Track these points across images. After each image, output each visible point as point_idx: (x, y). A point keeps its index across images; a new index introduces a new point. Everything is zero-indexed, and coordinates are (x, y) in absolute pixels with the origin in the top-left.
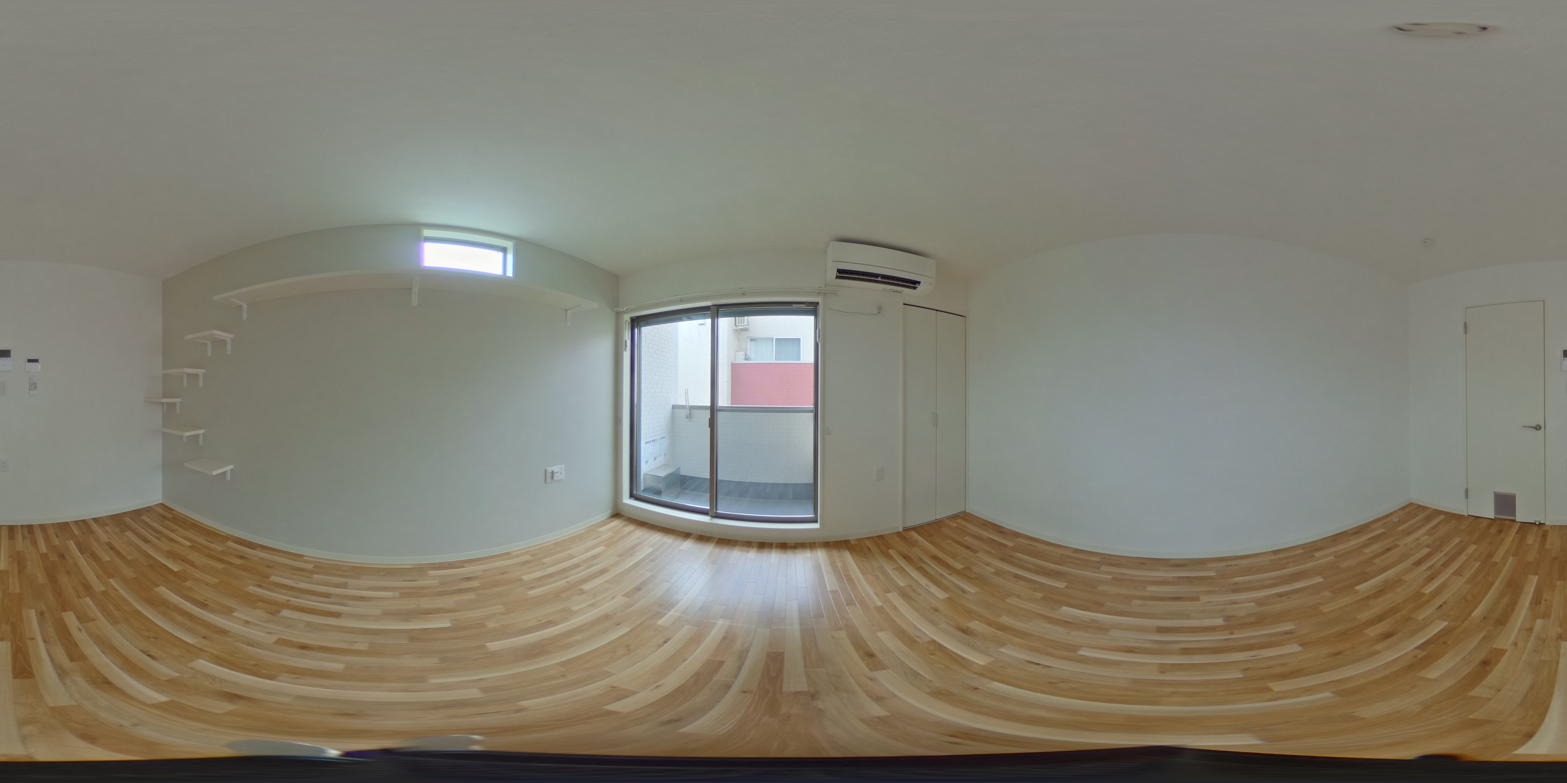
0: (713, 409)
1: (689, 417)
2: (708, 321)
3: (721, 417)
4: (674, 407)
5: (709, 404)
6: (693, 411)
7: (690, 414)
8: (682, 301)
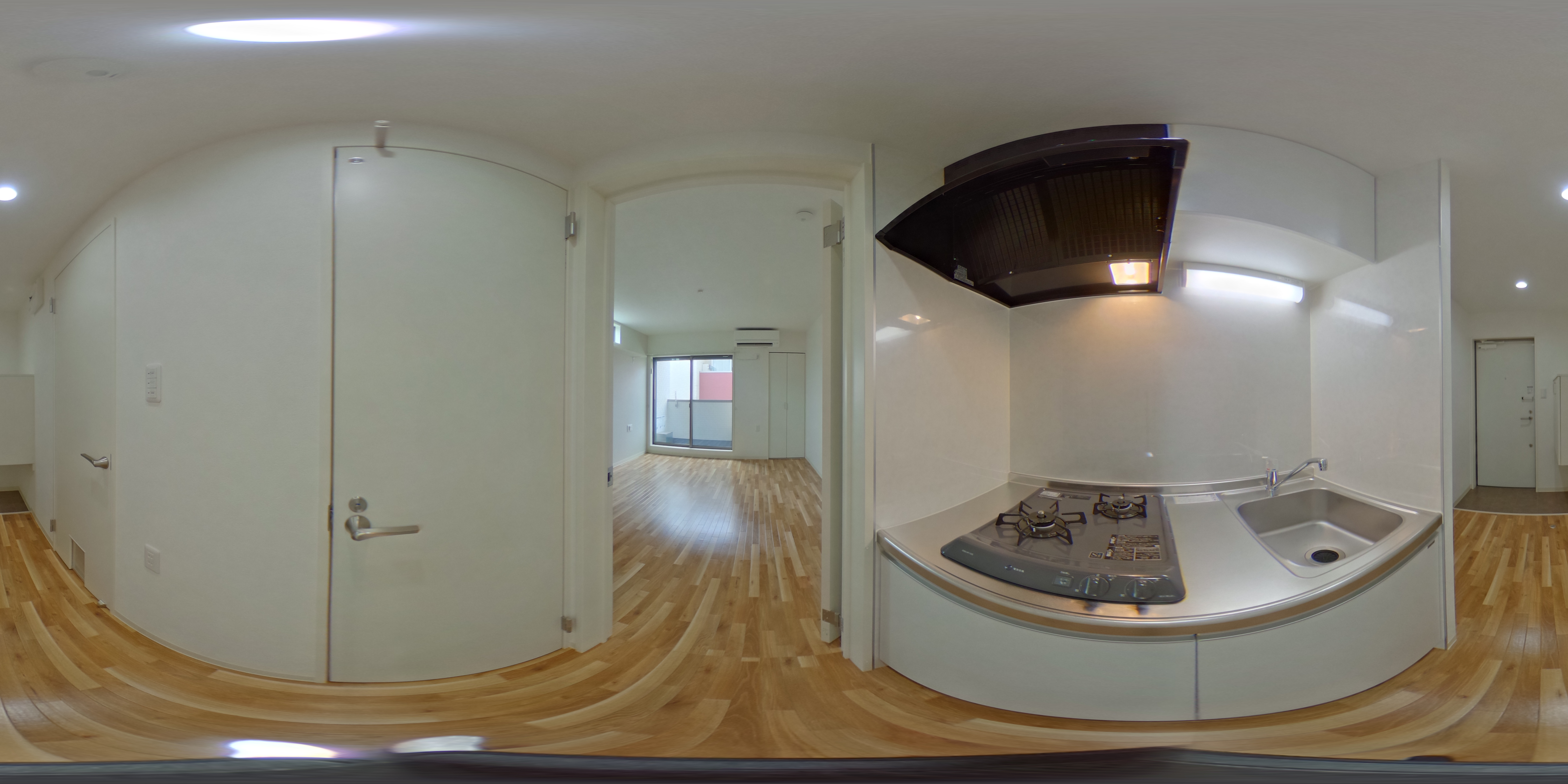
0: (691, 401)
1: (677, 406)
2: (689, 361)
3: (694, 404)
4: (669, 401)
5: (689, 399)
6: (679, 403)
7: (677, 404)
8: (678, 354)
